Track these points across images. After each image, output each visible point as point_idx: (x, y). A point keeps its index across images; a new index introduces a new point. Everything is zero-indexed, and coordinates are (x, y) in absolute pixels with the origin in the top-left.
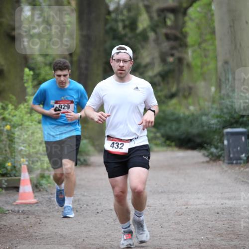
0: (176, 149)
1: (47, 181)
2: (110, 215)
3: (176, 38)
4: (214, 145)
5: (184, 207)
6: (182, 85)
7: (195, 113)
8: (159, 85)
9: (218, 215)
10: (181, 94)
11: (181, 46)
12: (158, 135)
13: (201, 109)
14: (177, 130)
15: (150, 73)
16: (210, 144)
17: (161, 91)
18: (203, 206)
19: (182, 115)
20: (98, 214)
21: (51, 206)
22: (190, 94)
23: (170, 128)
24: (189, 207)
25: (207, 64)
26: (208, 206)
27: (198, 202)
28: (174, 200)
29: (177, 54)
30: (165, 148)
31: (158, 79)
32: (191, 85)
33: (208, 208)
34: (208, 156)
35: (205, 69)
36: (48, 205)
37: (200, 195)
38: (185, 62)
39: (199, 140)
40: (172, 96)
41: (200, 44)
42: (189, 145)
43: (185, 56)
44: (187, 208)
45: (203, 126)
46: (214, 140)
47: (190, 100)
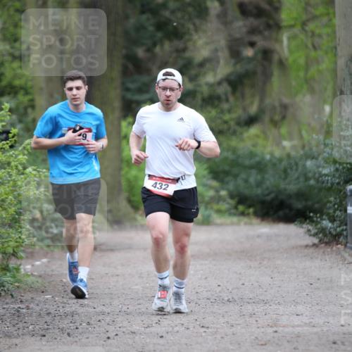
0: (255, 221)
1: (14, 277)
2: (130, 342)
3: (260, 13)
4: (328, 214)
5: (270, 330)
6: (268, 101)
7: (293, 153)
8: (227, 100)
9: (336, 346)
10: (267, 118)
11: (269, 26)
12: (223, 193)
13: (303, 147)
14: (259, 184)
15: (210, 78)
16: (320, 212)
17: (229, 111)
18: (305, 328)
19: (268, 157)
20: (110, 341)
21: (21, 325)
22: (284, 118)
23: (246, 181)
24: (280, 329)
25: (318, 62)
26: (315, 330)
27: (297, 321)
28: (251, 316)
29: (261, 43)
30: (235, 219)
31: (224, 89)
32: (286, 100)
33: (316, 333)
34: (315, 235)
35: (313, 71)
36: (16, 322)
37: (300, 308)
38: (276, 58)
39: (299, 205)
40: (251, 121)
41: (304, 24)
42: (281, 213)
43: (277, 47)
44: (276, 332)
45: (307, 179)
46: (328, 205)
47: (284, 130)
